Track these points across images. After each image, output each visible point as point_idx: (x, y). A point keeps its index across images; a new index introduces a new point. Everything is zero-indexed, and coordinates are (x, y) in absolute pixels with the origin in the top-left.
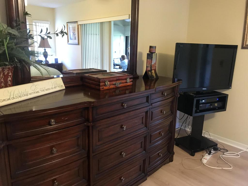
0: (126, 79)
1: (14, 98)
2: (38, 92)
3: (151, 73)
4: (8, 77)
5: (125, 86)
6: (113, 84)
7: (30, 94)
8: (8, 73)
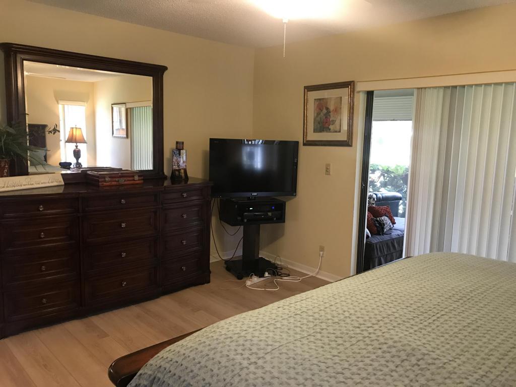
0: (133, 176)
1: (8, 187)
2: (33, 184)
3: (179, 172)
4: (4, 170)
5: (132, 184)
6: (116, 181)
7: (24, 185)
8: (5, 166)
